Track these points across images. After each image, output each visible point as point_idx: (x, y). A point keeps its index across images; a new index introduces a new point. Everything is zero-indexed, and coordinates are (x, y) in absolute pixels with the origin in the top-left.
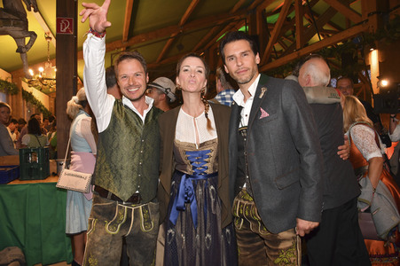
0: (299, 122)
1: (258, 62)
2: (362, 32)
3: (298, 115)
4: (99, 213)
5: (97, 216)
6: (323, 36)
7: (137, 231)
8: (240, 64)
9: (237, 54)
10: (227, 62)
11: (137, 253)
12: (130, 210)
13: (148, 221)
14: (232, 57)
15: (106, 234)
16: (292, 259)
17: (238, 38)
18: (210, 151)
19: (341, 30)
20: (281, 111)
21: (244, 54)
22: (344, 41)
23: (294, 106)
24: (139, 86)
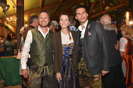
0: (102, 37)
1: (88, 16)
2: (123, 6)
3: (101, 35)
4: (33, 70)
5: (32, 70)
6: (110, 7)
7: (46, 75)
11: (46, 82)
12: (44, 68)
13: (50, 71)
15: (35, 77)
16: (99, 84)
18: (71, 47)
19: (116, 5)
20: (95, 33)
21: (83, 13)
22: (117, 9)
24: (46, 22)
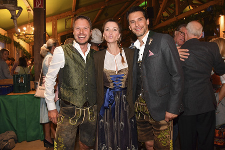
0: (170, 58)
3: (170, 55)
5: (64, 114)
7: (86, 122)
8: (137, 25)
9: (136, 19)
10: (130, 24)
11: (85, 133)
12: (83, 111)
13: (92, 115)
14: (133, 21)
15: (70, 125)
16: (167, 136)
17: (137, 11)
18: (124, 75)
19: (204, 3)
20: (160, 52)
21: (140, 19)
23: (168, 50)
24: (86, 36)
